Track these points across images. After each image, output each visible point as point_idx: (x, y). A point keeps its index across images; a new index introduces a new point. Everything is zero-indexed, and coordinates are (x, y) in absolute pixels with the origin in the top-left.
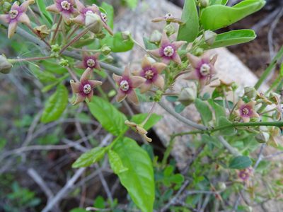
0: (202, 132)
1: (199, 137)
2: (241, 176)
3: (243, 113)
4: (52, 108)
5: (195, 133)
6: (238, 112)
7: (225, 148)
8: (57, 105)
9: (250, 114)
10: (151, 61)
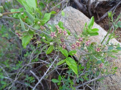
0: (88, 55)
1: (88, 56)
2: (100, 66)
3: (98, 50)
4: (49, 50)
5: (87, 55)
6: (96, 50)
7: (95, 59)
8: (50, 50)
9: (99, 50)
10: (78, 42)
